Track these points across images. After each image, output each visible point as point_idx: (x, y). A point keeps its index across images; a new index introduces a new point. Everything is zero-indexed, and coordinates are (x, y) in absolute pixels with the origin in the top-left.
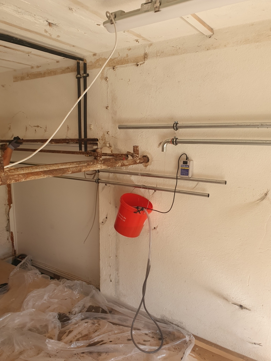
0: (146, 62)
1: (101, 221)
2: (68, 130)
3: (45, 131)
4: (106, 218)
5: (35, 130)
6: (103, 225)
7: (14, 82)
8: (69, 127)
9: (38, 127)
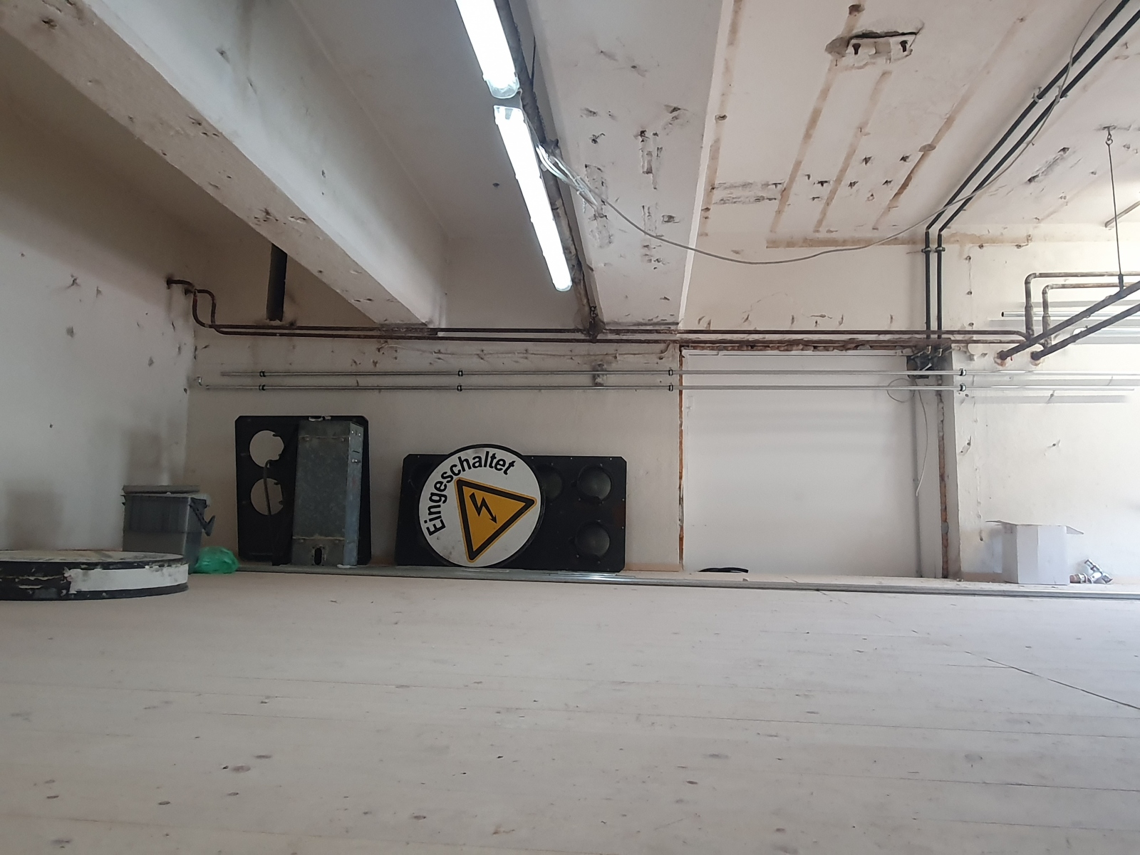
0: (1031, 244)
1: (958, 451)
2: (891, 322)
3: (841, 323)
4: (969, 444)
5: (816, 322)
6: (964, 455)
7: (767, 247)
8: (893, 317)
9: (823, 316)
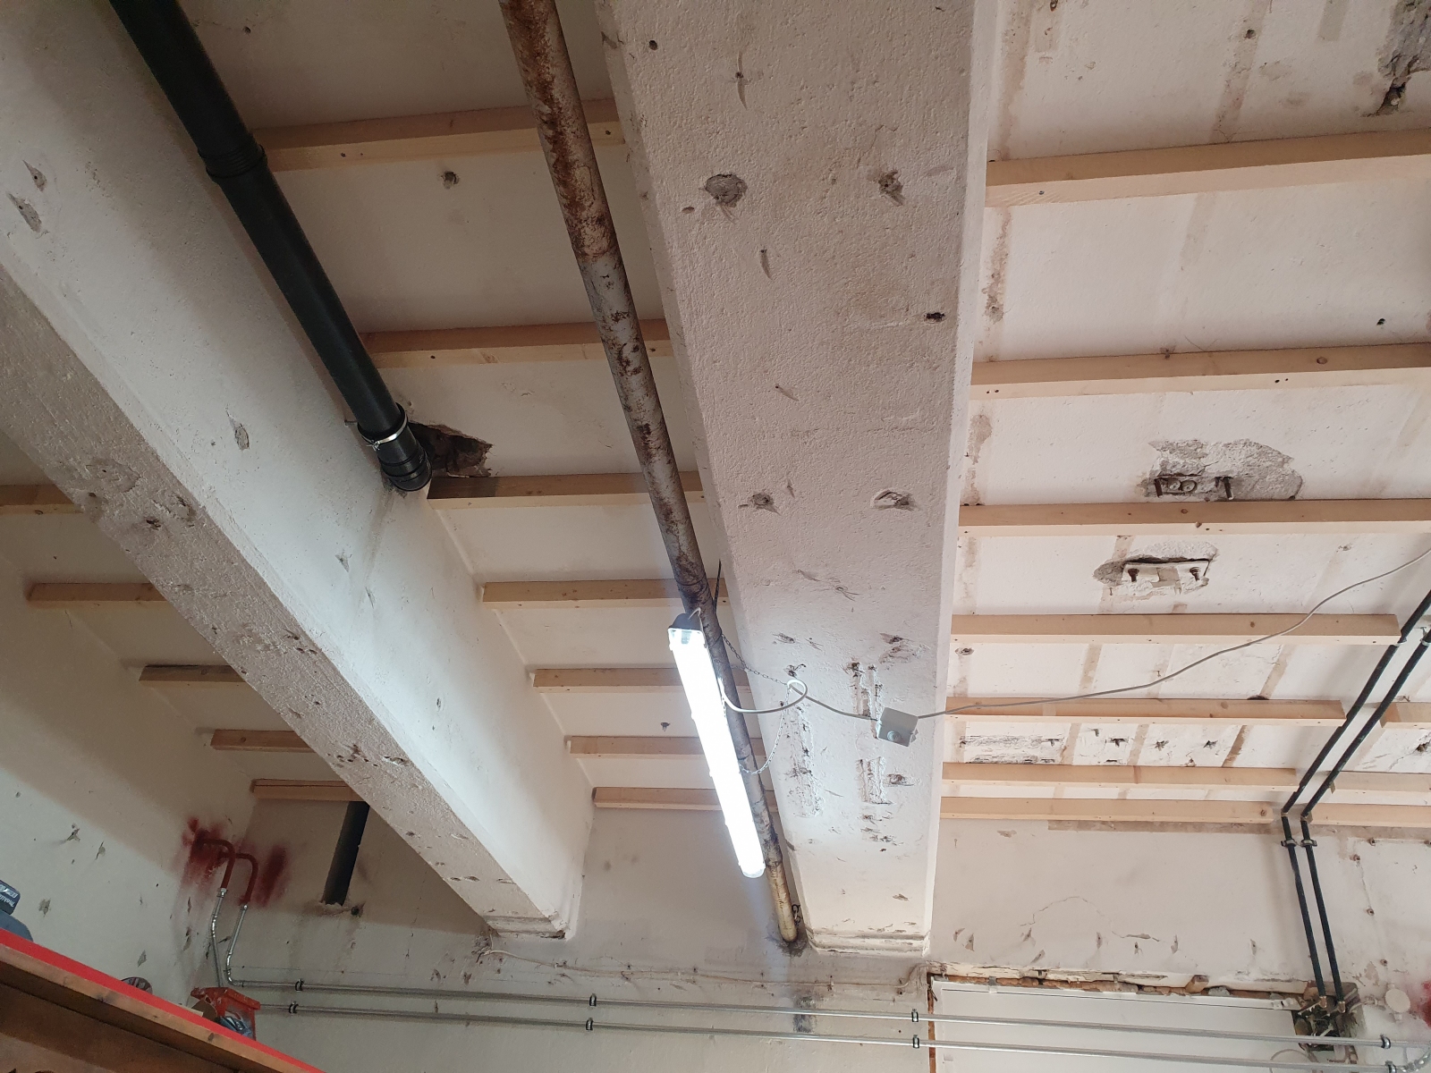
2: (1254, 952)
3: (1175, 949)
5: (1136, 946)
7: (1050, 829)
8: (1257, 944)
9: (1146, 937)
